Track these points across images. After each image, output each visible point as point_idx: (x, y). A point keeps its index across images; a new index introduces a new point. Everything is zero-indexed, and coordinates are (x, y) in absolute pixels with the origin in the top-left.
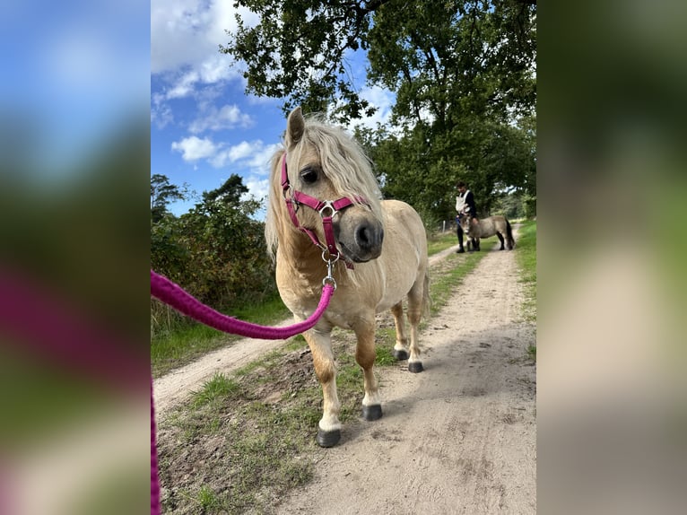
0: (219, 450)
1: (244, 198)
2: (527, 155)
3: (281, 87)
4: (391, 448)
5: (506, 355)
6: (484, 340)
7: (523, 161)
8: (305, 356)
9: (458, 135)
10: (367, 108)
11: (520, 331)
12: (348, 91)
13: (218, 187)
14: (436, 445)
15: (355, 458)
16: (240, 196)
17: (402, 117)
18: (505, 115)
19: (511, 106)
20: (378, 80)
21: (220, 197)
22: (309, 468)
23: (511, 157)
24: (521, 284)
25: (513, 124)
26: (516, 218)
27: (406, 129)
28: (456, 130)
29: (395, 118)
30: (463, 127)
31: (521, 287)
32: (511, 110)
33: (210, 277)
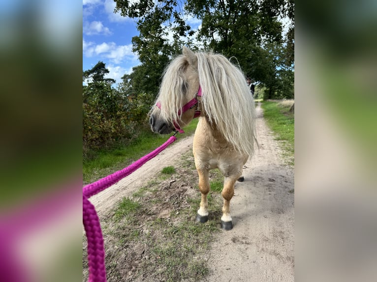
0: (145, 253)
1: (106, 76)
2: (268, 65)
3: (138, 10)
4: (246, 249)
5: (286, 187)
6: (270, 177)
7: (266, 68)
8: (172, 184)
9: (234, 50)
10: (190, 31)
11: (287, 171)
12: (179, 19)
13: (91, 69)
14: (270, 247)
15: (228, 256)
16: (103, 75)
17: (203, 36)
18: (260, 41)
19: (263, 36)
20: (191, 11)
21: (91, 75)
22: (204, 265)
23: (260, 66)
24: (276, 141)
25: (262, 46)
26: (258, 99)
27: (205, 44)
28: (233, 47)
29: (199, 36)
30: (237, 46)
31: (277, 143)
32: (263, 38)
33: (99, 129)
